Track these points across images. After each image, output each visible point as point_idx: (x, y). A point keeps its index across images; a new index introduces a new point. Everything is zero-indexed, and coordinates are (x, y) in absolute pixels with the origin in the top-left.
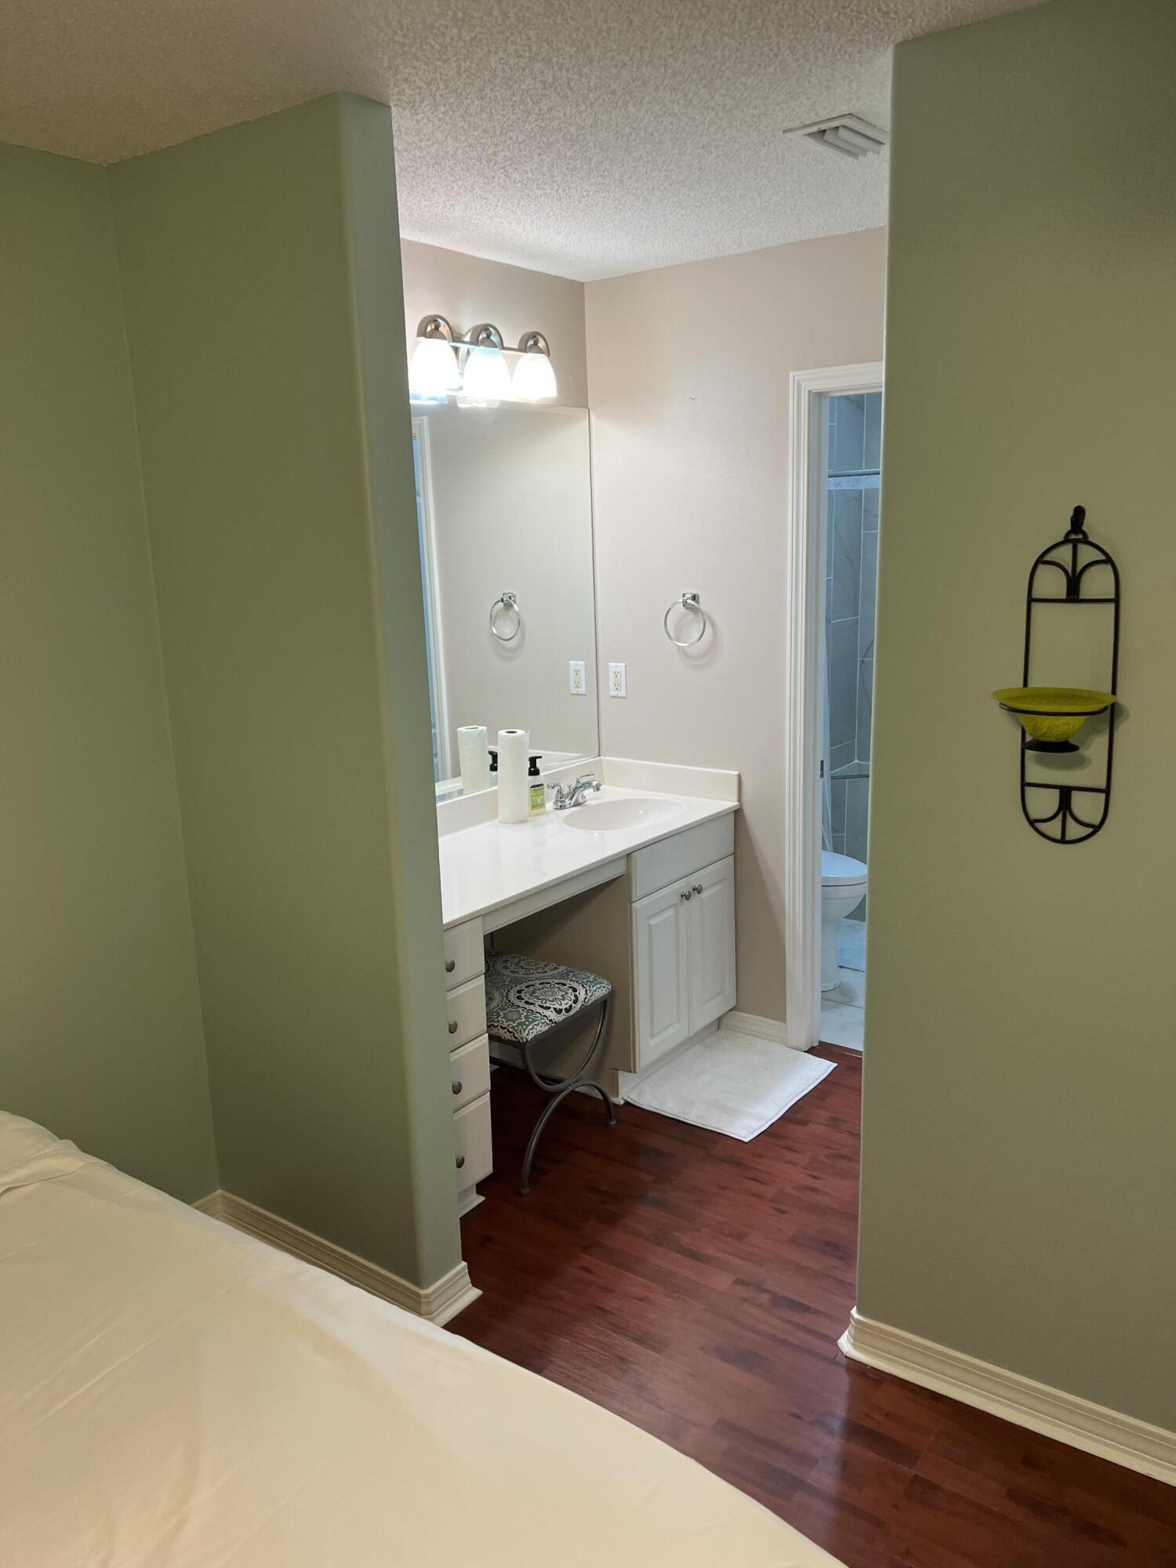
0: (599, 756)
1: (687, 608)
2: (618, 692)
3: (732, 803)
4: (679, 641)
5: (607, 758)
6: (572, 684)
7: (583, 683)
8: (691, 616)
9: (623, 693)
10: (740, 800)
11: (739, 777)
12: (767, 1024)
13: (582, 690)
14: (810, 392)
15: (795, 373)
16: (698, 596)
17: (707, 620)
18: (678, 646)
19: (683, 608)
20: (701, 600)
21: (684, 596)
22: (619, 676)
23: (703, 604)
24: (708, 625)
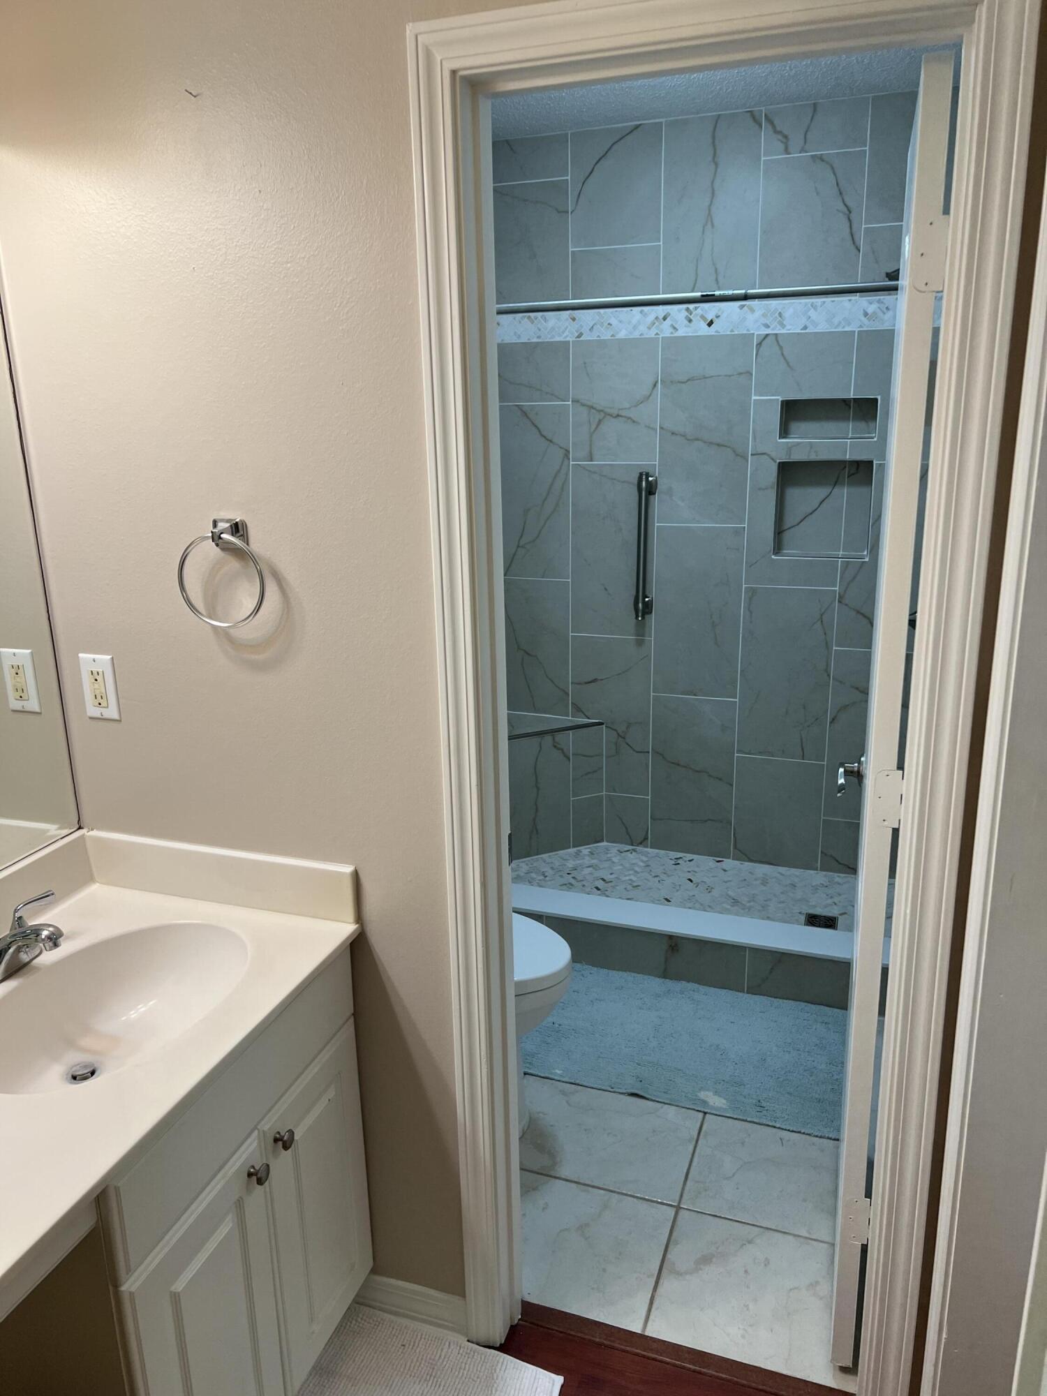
0: (80, 828)
1: (223, 549)
2: (103, 710)
3: (346, 929)
4: (211, 618)
5: (95, 833)
6: (11, 694)
7: (32, 691)
8: (234, 564)
9: (112, 712)
10: (359, 918)
11: (356, 877)
12: (436, 1300)
13: (33, 705)
14: (454, 72)
15: (423, 26)
16: (244, 524)
17: (264, 574)
18: (214, 627)
19: (218, 549)
20: (253, 533)
21: (215, 524)
22: (100, 678)
23: (258, 543)
24: (271, 588)
